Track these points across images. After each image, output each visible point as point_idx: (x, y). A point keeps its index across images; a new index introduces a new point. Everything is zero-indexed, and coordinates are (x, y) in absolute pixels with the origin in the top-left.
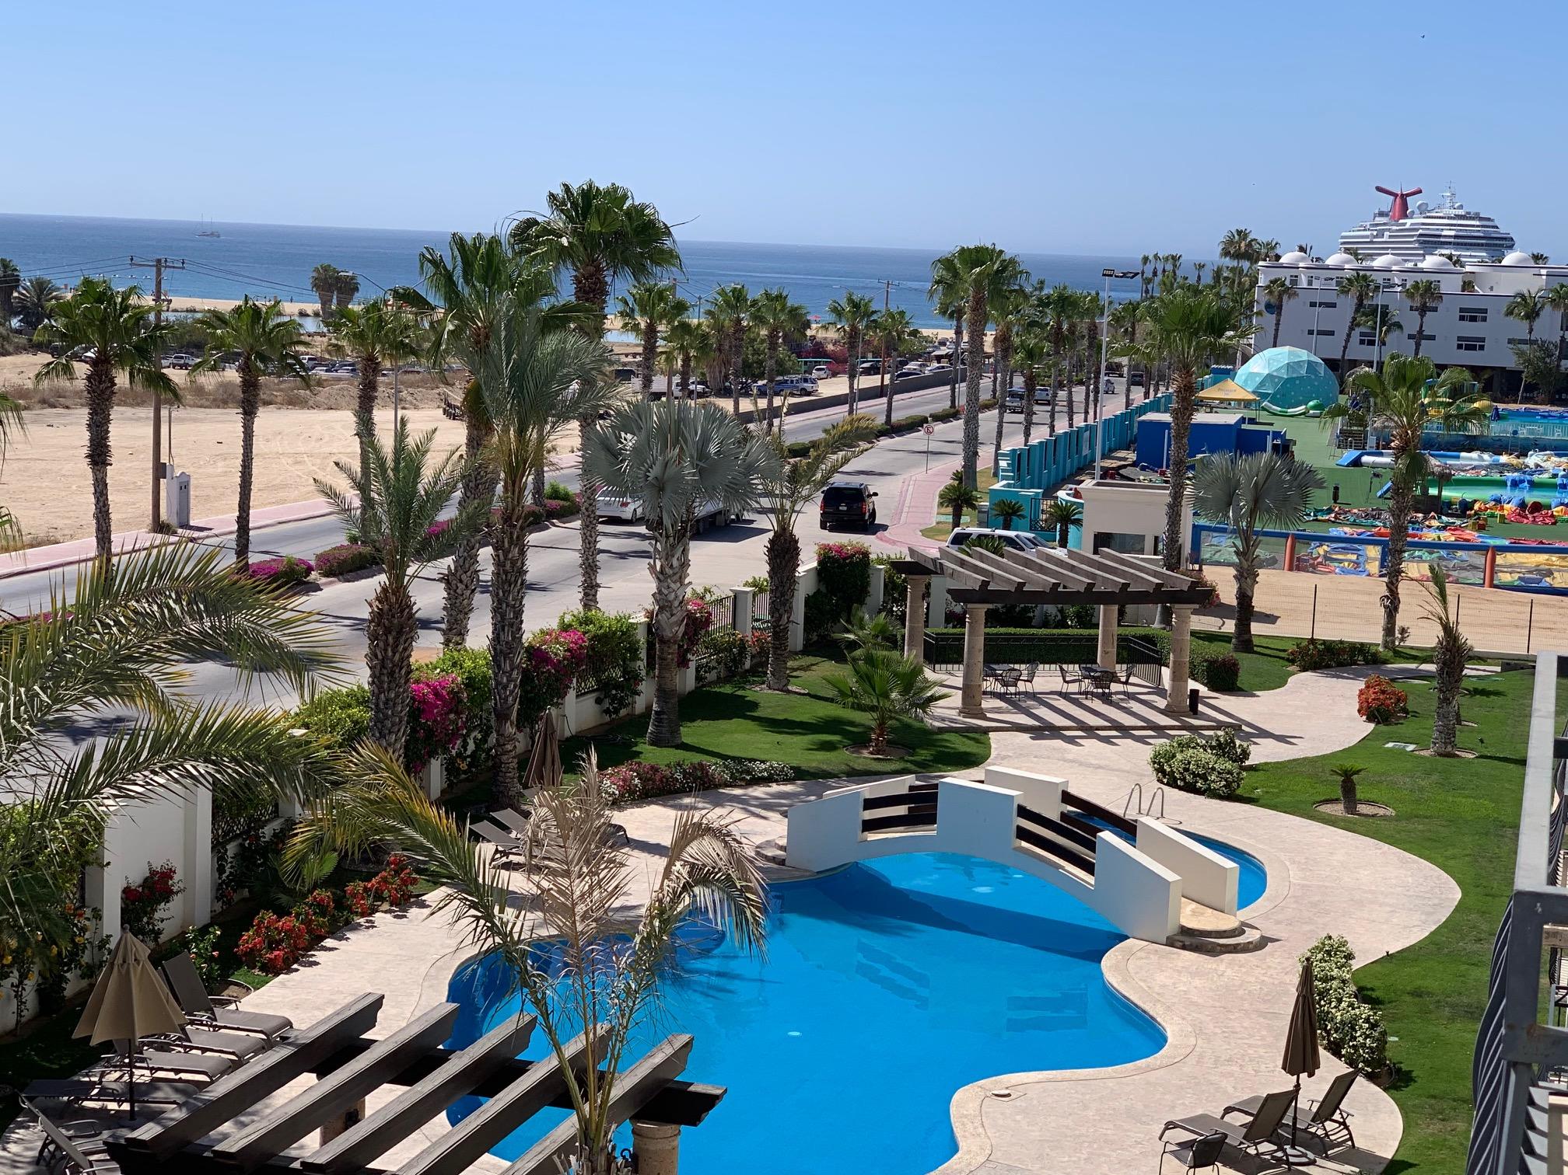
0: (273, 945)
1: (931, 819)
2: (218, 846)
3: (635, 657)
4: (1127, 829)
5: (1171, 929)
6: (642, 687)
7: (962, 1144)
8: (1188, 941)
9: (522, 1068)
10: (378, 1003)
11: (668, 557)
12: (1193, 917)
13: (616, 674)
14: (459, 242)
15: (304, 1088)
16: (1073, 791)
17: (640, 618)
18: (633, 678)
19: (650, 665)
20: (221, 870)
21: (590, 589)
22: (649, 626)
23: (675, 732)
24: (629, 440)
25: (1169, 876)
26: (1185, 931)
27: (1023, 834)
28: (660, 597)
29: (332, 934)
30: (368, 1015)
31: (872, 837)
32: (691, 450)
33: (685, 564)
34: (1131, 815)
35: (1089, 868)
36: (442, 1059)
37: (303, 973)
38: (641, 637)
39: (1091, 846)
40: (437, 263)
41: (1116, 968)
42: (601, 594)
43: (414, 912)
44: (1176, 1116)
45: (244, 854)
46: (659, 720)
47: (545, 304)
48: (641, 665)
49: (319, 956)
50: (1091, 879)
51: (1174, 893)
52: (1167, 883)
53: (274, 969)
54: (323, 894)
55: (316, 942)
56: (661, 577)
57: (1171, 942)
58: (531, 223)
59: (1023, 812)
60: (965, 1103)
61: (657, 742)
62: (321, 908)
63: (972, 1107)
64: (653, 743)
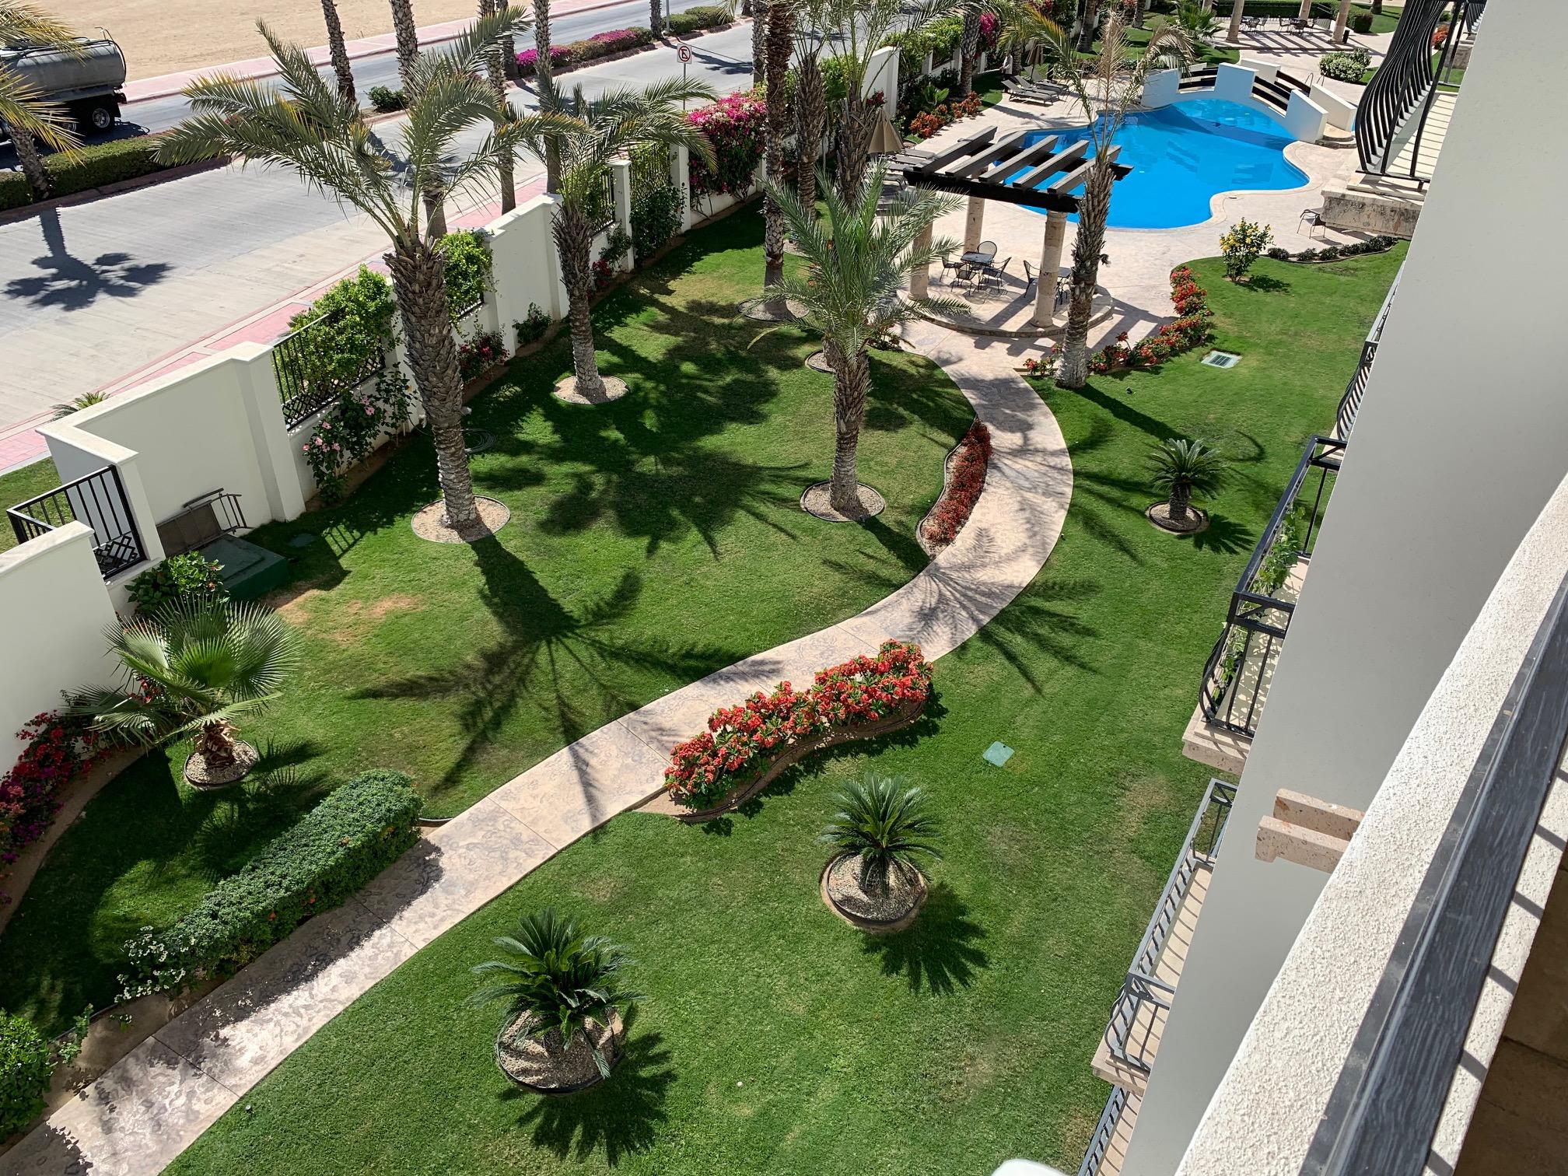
0: (924, 126)
1: (1211, 82)
2: (900, 84)
4: (1306, 90)
5: (1318, 137)
7: (1214, 215)
8: (1326, 142)
10: (995, 130)
12: (1329, 132)
16: (1282, 71)
20: (900, 95)
25: (1323, 111)
26: (1325, 138)
27: (1256, 91)
29: (946, 124)
30: (991, 134)
31: (1182, 92)
34: (1308, 84)
35: (1284, 106)
37: (935, 138)
39: (1287, 96)
41: (1290, 152)
43: (978, 117)
44: (1310, 208)
45: (909, 89)
46: (1083, 39)
49: (941, 132)
50: (1284, 112)
51: (1323, 119)
52: (1321, 115)
53: (923, 136)
54: (943, 107)
55: (940, 127)
57: (1317, 143)
59: (1258, 80)
60: (1217, 201)
62: (942, 113)
63: (1220, 202)
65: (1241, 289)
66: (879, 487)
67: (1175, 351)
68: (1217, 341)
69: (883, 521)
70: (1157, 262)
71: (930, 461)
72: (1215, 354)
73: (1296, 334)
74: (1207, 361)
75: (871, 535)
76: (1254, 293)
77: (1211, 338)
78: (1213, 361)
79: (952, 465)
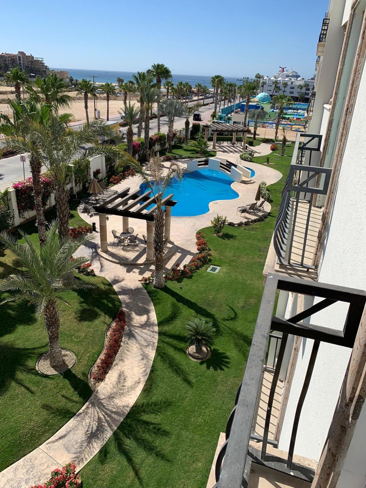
0: (115, 180)
1: (207, 164)
2: (106, 166)
3: (166, 140)
4: (236, 166)
5: (241, 181)
6: (167, 144)
7: (210, 210)
9: (150, 198)
10: (129, 189)
11: (170, 124)
12: (244, 179)
13: (163, 142)
14: (139, 73)
15: (119, 200)
16: (228, 160)
17: (166, 134)
18: (165, 143)
19: (168, 141)
20: (107, 170)
21: (159, 129)
22: (168, 135)
23: (171, 151)
24: (165, 106)
25: (241, 173)
26: (243, 181)
27: (221, 167)
28: (170, 131)
29: (123, 179)
30: (128, 190)
31: (199, 167)
32: (174, 107)
33: (173, 125)
34: (236, 164)
35: (230, 171)
36: (139, 196)
37: (119, 185)
38: (166, 136)
39: (230, 168)
40: (135, 77)
41: (233, 186)
42: (160, 130)
43: (134, 176)
44: (240, 206)
45: (110, 167)
46: (169, 149)
47: (152, 84)
48: (166, 141)
49: (121, 182)
50: (230, 173)
51: (242, 175)
52: (241, 174)
53: (115, 184)
54: (121, 173)
55: (121, 180)
56: (169, 127)
57: (241, 182)
58: (149, 70)
59: (221, 163)
60: (211, 204)
61: (169, 152)
62: (121, 176)
63: (212, 205)
64: (168, 152)
65: (219, 239)
66: (74, 351)
67: (198, 268)
68: (212, 261)
69: (73, 372)
70: (191, 230)
71: (99, 333)
72: (212, 266)
73: (238, 256)
74: (209, 270)
75: (67, 382)
76: (224, 241)
77: (210, 260)
78: (211, 270)
79: (109, 333)
